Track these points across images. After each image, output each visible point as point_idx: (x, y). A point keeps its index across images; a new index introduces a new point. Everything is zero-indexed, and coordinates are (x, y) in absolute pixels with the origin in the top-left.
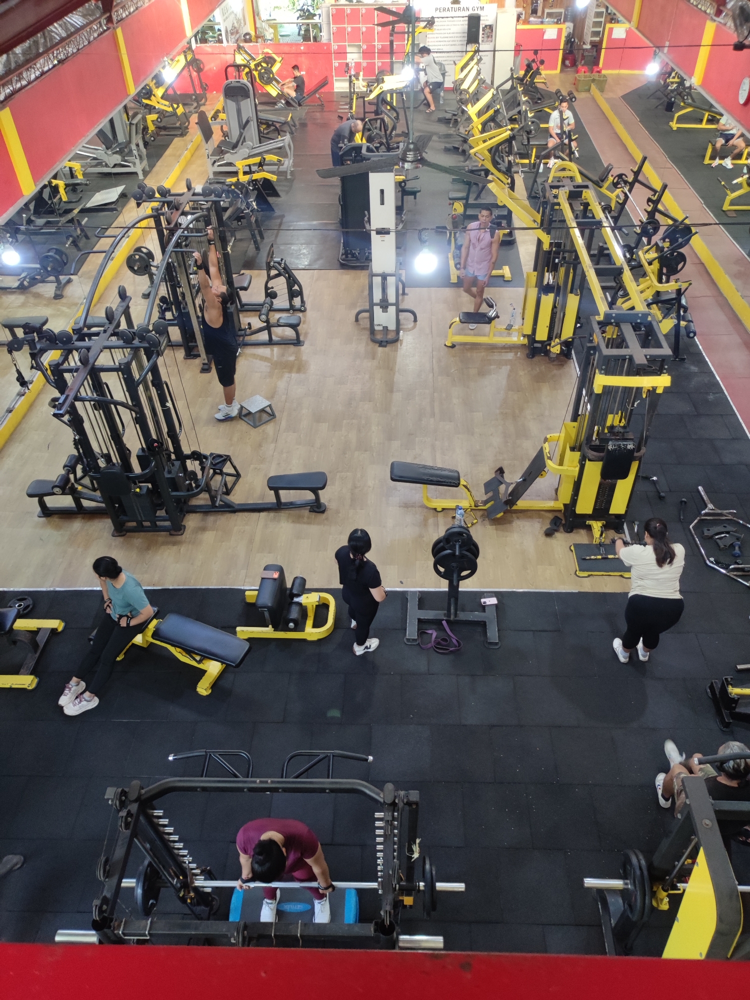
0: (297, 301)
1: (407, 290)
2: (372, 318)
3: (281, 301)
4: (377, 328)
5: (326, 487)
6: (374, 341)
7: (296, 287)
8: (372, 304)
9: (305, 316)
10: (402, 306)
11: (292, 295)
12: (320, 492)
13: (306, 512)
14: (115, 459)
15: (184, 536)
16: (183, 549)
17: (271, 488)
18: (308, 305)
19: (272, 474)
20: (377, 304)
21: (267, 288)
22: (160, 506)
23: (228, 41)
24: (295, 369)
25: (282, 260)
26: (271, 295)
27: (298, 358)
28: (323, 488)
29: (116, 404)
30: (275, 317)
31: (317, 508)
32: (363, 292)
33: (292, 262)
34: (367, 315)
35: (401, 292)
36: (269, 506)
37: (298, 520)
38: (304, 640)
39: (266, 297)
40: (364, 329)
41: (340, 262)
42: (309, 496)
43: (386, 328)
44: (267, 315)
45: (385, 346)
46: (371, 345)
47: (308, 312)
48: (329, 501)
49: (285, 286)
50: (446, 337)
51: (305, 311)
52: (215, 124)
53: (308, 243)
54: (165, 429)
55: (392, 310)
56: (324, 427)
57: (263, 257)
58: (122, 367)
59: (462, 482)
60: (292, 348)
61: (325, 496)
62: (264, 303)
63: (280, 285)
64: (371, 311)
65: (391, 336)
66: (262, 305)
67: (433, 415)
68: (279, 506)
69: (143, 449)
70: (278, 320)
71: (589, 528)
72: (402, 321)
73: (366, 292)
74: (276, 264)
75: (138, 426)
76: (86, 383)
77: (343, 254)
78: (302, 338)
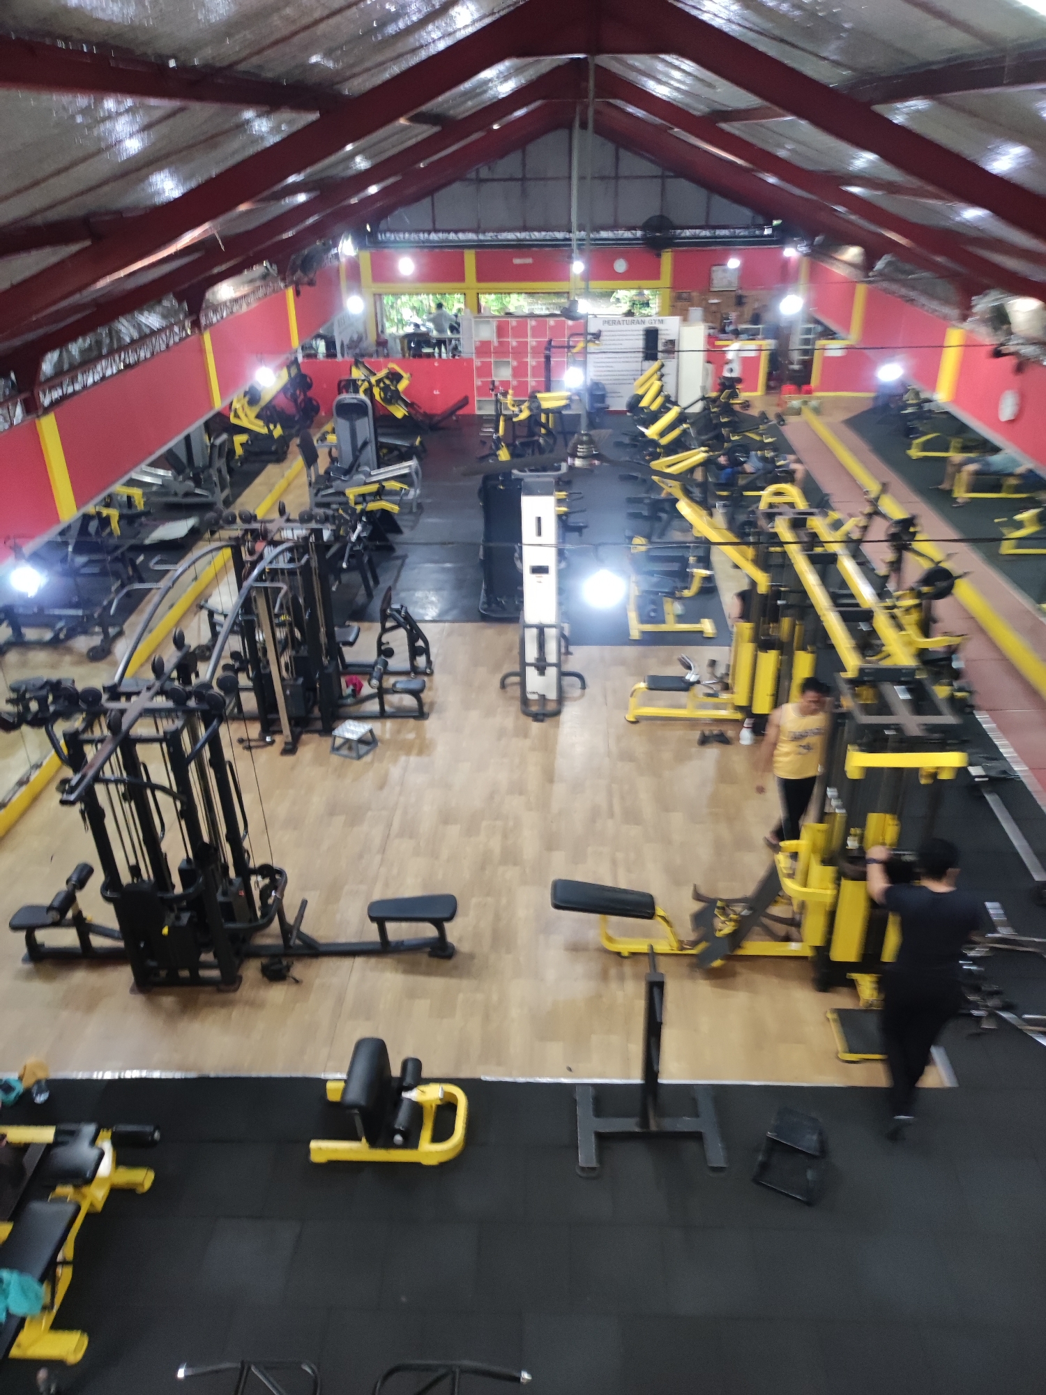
0: (421, 661)
1: (572, 648)
2: (523, 684)
3: (400, 661)
4: (530, 697)
5: (455, 918)
6: (527, 713)
7: (420, 643)
8: (524, 664)
9: (431, 681)
10: (568, 667)
11: (414, 652)
12: (447, 925)
13: (424, 958)
14: (147, 873)
15: (238, 993)
16: (236, 1013)
17: (373, 919)
18: (436, 667)
19: (377, 896)
20: (531, 665)
21: (380, 643)
22: (206, 947)
23: (343, 355)
24: (415, 751)
25: (402, 606)
26: (386, 652)
27: (420, 734)
28: (450, 919)
29: (154, 788)
30: (389, 681)
31: (441, 950)
32: (510, 650)
33: (415, 612)
34: (516, 679)
35: (563, 650)
36: (371, 947)
37: (412, 969)
38: (417, 1165)
39: (379, 655)
40: (512, 698)
41: (482, 613)
42: (429, 931)
43: (543, 698)
44: (380, 680)
45: (542, 721)
46: (524, 719)
47: (437, 677)
48: (460, 940)
49: (406, 641)
50: (626, 708)
51: (431, 674)
52: (322, 447)
53: (438, 590)
54: (223, 830)
55: (552, 672)
56: (454, 831)
57: (377, 604)
58: (168, 737)
59: (660, 911)
60: (412, 722)
61: (455, 932)
62: (376, 663)
63: (398, 640)
64: (522, 674)
65: (551, 707)
66: (373, 666)
67: (611, 815)
68: (384, 949)
69: (188, 859)
70: (394, 685)
71: (852, 985)
72: (566, 688)
73: (516, 651)
74: (395, 613)
75: (183, 823)
76: (113, 758)
77: (484, 603)
78: (426, 709)
